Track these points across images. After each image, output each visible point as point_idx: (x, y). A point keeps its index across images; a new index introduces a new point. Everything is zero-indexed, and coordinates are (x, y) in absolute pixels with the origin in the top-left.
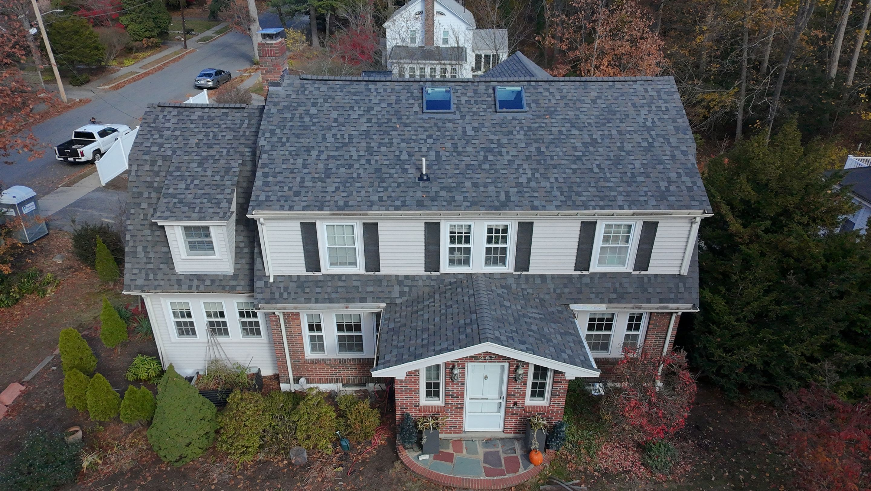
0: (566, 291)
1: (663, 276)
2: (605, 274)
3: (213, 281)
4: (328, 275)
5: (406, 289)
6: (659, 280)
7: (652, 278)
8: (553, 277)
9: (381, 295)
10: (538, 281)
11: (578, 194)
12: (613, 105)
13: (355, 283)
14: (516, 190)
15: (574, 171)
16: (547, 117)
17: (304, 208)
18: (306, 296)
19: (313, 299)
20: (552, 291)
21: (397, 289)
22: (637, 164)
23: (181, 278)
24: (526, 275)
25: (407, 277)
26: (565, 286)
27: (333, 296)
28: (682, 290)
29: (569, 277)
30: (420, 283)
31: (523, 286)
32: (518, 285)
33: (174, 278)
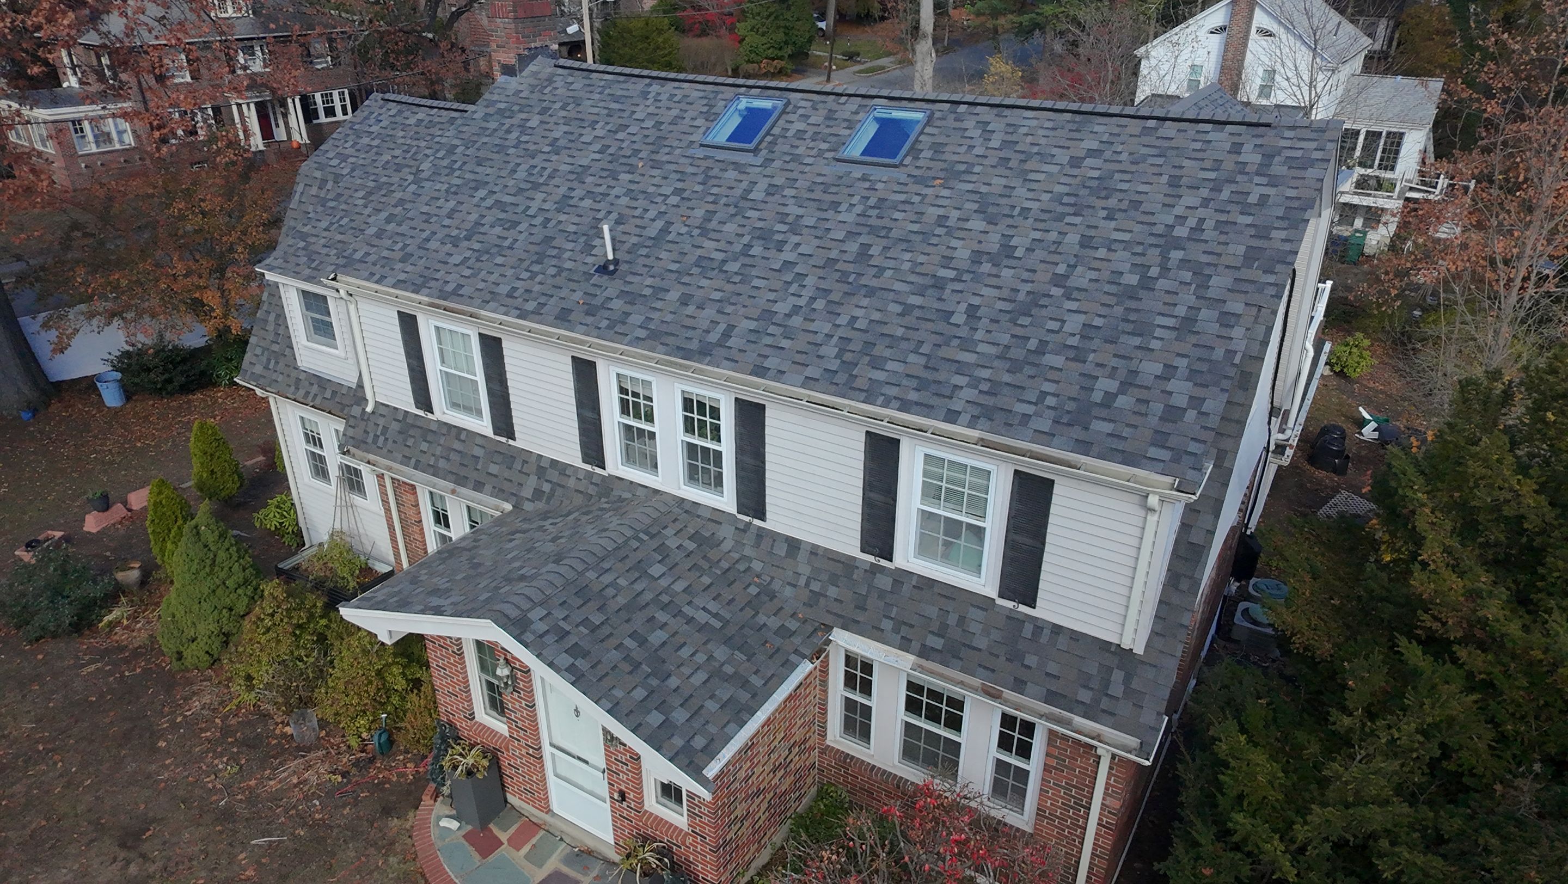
0: (832, 592)
1: (1076, 636)
2: (931, 583)
3: (334, 393)
4: (446, 424)
5: (546, 487)
6: (1062, 642)
7: (1047, 632)
8: (815, 551)
9: (506, 486)
10: (781, 550)
11: (877, 363)
12: (1117, 176)
13: (478, 452)
14: (753, 325)
15: (907, 310)
16: (938, 182)
17: (398, 284)
18: (407, 452)
19: (413, 461)
20: (802, 581)
21: (532, 482)
22: (1074, 323)
23: (302, 376)
24: (760, 528)
25: (554, 463)
26: (834, 580)
27: (442, 463)
28: (1117, 689)
29: (848, 563)
30: (571, 483)
31: (748, 551)
32: (739, 544)
33: (294, 374)
